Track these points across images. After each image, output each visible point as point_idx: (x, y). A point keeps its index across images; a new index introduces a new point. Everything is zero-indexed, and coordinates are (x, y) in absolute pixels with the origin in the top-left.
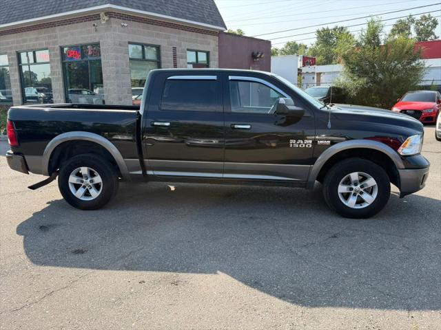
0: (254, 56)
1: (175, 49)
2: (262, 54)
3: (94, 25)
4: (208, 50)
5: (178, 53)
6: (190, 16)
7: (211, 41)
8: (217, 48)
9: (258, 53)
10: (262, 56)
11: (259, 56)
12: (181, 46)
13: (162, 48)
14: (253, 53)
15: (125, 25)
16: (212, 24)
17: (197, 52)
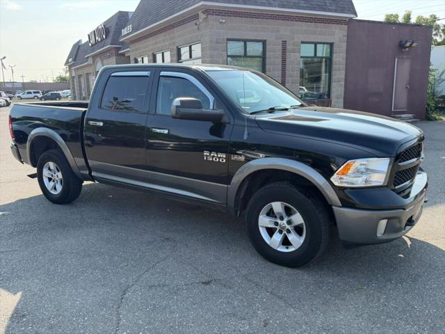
0: (402, 46)
1: (284, 43)
2: (413, 42)
3: (196, 24)
4: (331, 42)
5: (288, 47)
6: (305, 5)
7: (337, 31)
8: (346, 38)
9: (406, 42)
10: (414, 45)
11: (408, 44)
12: (293, 39)
13: (267, 42)
14: (401, 42)
15: (224, 21)
16: (336, 11)
17: (315, 44)
